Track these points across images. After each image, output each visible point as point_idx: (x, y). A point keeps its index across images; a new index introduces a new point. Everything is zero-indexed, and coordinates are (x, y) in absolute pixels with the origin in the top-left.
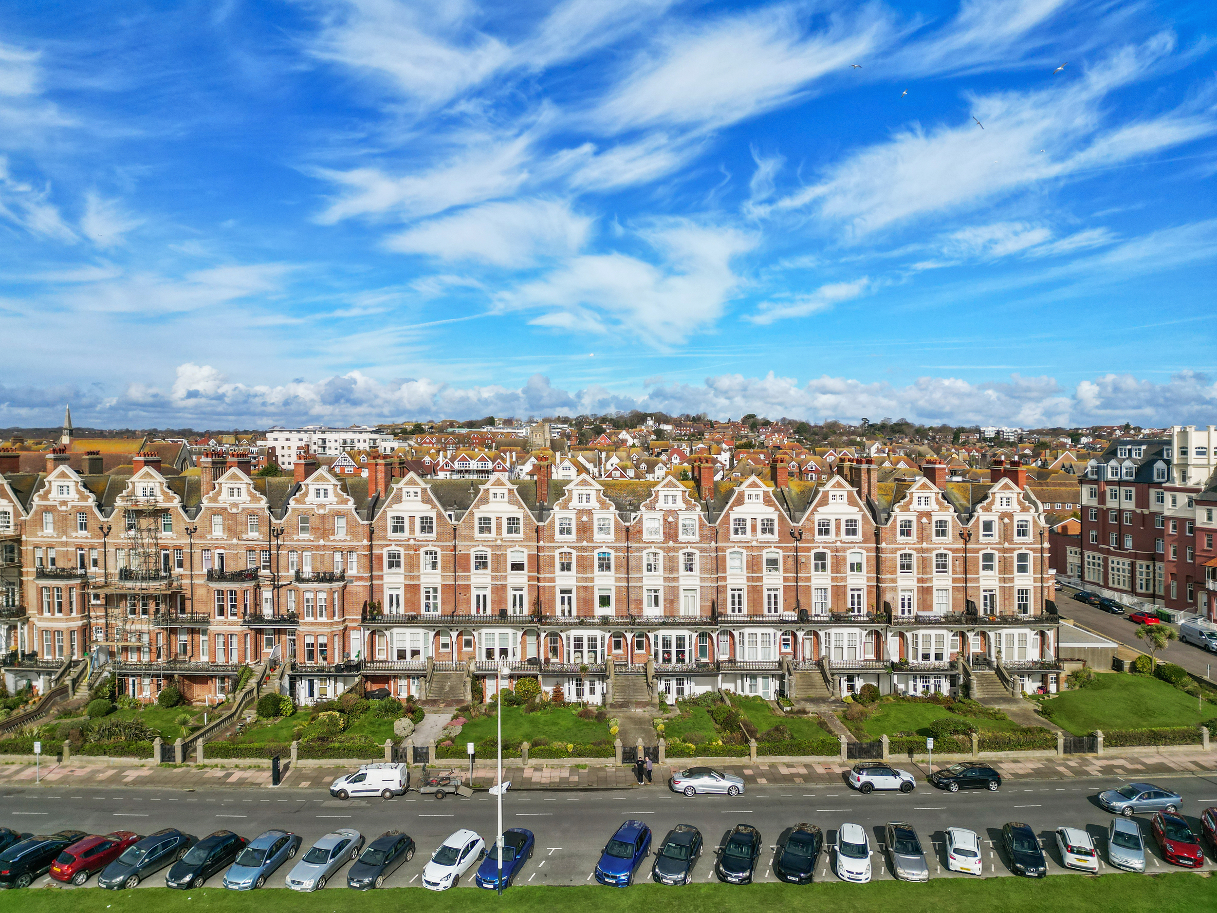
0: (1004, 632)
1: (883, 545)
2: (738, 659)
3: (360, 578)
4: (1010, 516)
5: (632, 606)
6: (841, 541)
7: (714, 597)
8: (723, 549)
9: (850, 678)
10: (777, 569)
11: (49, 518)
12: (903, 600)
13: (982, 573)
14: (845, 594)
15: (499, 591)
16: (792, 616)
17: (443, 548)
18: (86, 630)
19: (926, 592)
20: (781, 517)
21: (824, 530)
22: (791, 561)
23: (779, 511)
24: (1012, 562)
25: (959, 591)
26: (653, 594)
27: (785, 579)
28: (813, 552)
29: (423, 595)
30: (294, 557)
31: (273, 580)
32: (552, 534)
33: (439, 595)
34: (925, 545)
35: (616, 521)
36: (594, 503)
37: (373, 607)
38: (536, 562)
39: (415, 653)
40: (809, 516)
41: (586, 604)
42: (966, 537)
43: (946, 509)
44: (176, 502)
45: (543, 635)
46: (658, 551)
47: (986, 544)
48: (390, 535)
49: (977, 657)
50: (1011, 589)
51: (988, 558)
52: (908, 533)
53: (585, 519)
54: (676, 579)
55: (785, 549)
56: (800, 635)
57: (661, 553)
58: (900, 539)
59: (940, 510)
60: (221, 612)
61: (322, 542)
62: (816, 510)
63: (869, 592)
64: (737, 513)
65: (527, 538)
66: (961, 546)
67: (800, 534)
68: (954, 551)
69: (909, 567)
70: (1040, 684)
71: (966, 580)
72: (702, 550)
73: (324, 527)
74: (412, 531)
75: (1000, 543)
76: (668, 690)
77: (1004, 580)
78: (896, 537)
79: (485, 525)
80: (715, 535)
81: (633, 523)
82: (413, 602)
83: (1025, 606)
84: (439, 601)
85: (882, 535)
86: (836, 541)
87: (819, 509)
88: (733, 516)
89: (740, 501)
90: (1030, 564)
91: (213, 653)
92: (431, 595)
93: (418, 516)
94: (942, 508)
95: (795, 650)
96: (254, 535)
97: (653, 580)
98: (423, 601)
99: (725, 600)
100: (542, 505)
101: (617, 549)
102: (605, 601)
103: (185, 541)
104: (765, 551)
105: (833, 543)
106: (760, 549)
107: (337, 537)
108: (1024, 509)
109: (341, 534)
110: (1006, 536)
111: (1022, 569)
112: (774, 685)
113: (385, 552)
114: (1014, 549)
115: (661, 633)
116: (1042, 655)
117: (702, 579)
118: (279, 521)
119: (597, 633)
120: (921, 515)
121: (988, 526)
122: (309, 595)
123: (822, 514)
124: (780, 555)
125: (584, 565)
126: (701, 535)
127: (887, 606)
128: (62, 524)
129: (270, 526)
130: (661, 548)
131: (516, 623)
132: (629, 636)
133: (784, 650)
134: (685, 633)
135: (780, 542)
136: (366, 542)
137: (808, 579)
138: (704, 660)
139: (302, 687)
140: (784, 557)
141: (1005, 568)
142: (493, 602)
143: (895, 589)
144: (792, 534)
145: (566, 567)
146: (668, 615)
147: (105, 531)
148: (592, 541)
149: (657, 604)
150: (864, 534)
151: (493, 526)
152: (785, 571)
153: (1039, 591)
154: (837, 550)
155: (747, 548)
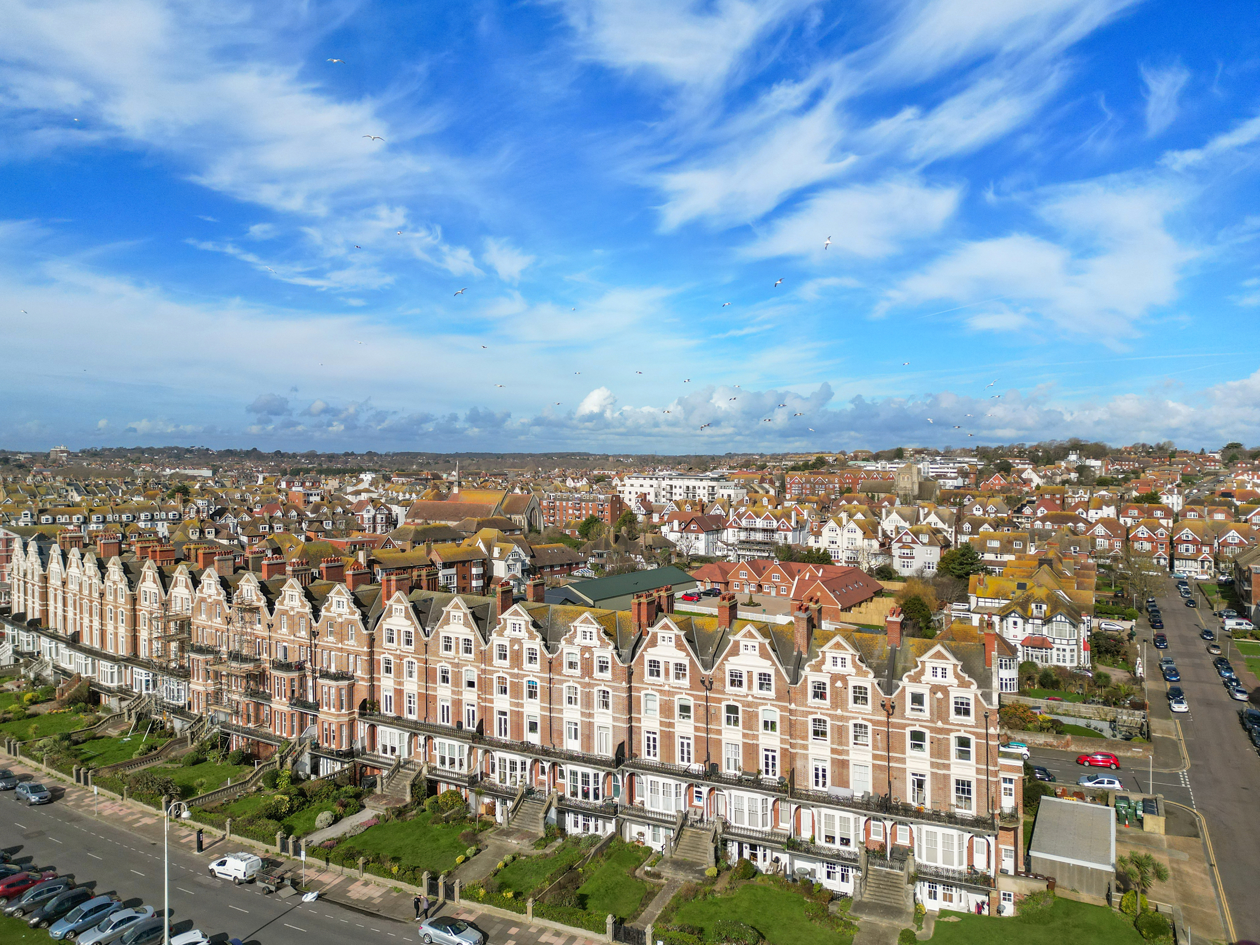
0: (925, 828)
1: (794, 706)
2: (646, 806)
3: (363, 679)
4: (946, 690)
5: (555, 735)
6: (752, 696)
7: (624, 737)
8: (637, 689)
10: (689, 717)
11: (203, 606)
12: (817, 769)
13: (910, 752)
14: (759, 753)
17: (418, 660)
19: (842, 765)
20: (692, 663)
21: (736, 681)
22: (702, 711)
23: (690, 657)
24: (948, 745)
25: (881, 770)
26: (573, 727)
27: (697, 729)
28: (725, 703)
29: (406, 699)
30: (325, 655)
31: (313, 672)
32: (492, 659)
33: (416, 700)
35: (542, 653)
36: (524, 633)
37: (373, 704)
38: (481, 683)
39: (392, 750)
40: (720, 665)
41: (518, 728)
42: (889, 709)
43: (865, 674)
44: (263, 602)
45: (479, 752)
46: (576, 685)
47: (915, 719)
48: (385, 644)
50: (946, 777)
51: (919, 736)
52: (822, 696)
53: (517, 647)
54: (592, 715)
55: (696, 697)
56: (705, 790)
57: (579, 689)
58: (813, 701)
59: (857, 674)
61: (340, 645)
62: (727, 660)
63: (783, 755)
64: (651, 653)
65: (476, 660)
66: (883, 718)
67: (711, 683)
68: (874, 723)
69: (823, 734)
71: (889, 759)
72: (615, 689)
73: (342, 633)
74: (399, 643)
75: (932, 721)
77: (936, 765)
78: (807, 700)
79: (448, 643)
80: (630, 674)
81: (555, 655)
82: (400, 706)
83: (966, 800)
84: (417, 707)
85: (794, 695)
86: (748, 695)
87: (729, 659)
88: (647, 658)
89: (653, 642)
90: (973, 750)
91: (274, 726)
92: (412, 700)
93: (403, 630)
94: (860, 673)
95: (704, 805)
96: (303, 633)
97: (571, 714)
98: (406, 705)
99: (639, 742)
101: (542, 679)
103: (266, 634)
104: (677, 697)
105: (744, 696)
106: (673, 694)
107: (350, 643)
108: (963, 684)
109: (353, 641)
110: (940, 712)
111: (963, 755)
113: (382, 658)
114: (951, 731)
117: (615, 719)
118: (316, 625)
119: (518, 758)
120: (835, 678)
121: (917, 699)
123: (733, 664)
124: (691, 702)
125: (517, 691)
126: (613, 674)
128: (210, 611)
129: (311, 628)
130: (579, 683)
132: (547, 765)
133: (696, 802)
134: (591, 771)
135: (691, 688)
136: (366, 649)
137: (720, 732)
138: (616, 800)
139: (322, 764)
140: (695, 705)
141: (940, 751)
142: (453, 715)
143: (806, 757)
144: (703, 682)
145: (502, 690)
146: (582, 751)
148: (522, 669)
149: (576, 738)
150: (778, 691)
151: (453, 645)
152: (696, 720)
153: (985, 785)
154: (749, 705)
155: (660, 691)
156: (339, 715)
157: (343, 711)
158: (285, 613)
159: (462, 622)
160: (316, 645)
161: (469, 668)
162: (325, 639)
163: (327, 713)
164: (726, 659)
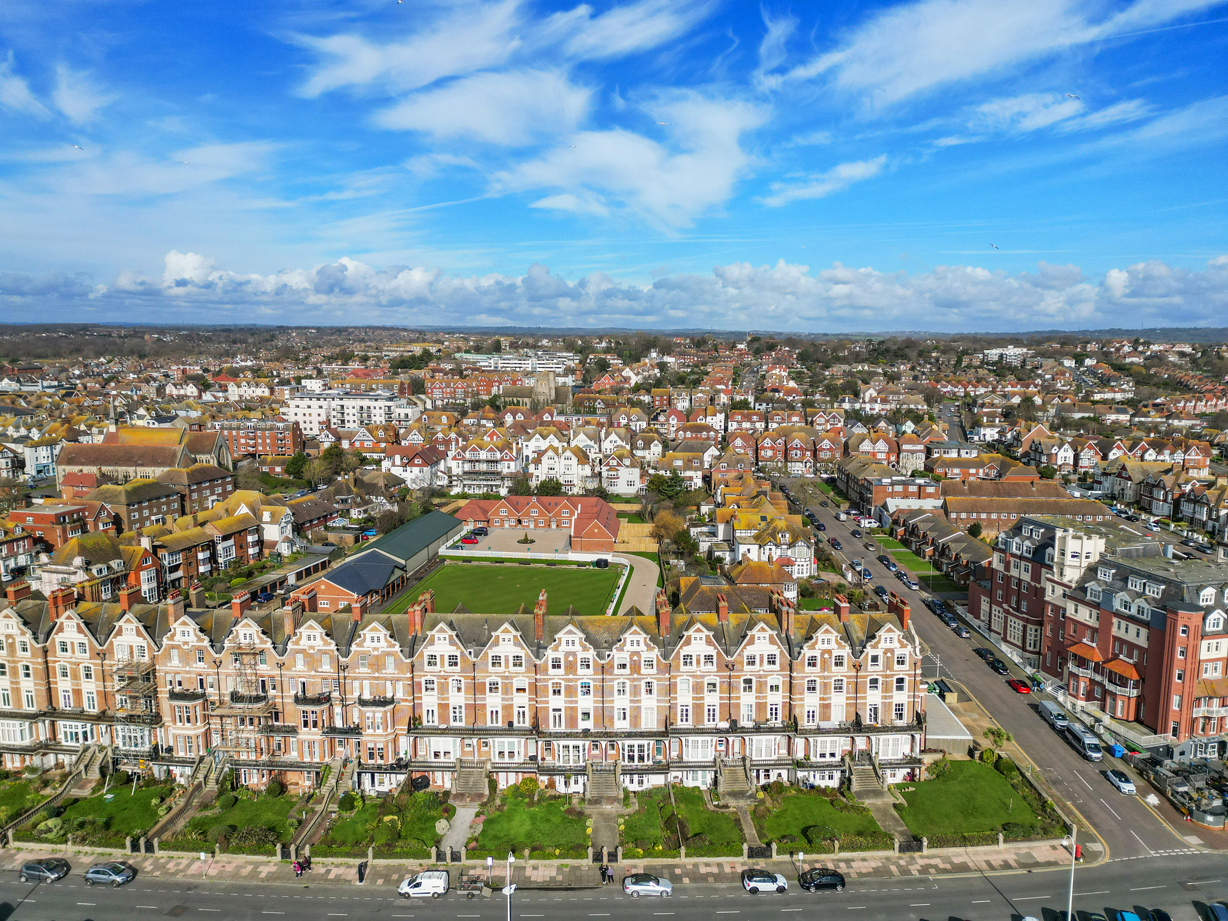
0: (884, 737)
1: (794, 674)
2: (685, 759)
3: (406, 700)
5: (606, 720)
6: (764, 670)
7: (668, 713)
8: (675, 677)
10: (715, 691)
11: (175, 653)
12: (808, 712)
13: (869, 692)
14: (766, 707)
15: (508, 708)
16: (725, 725)
17: (466, 677)
18: (207, 735)
19: (826, 708)
20: (718, 653)
21: (751, 662)
22: (726, 686)
23: (718, 648)
24: (893, 684)
25: (850, 706)
26: (622, 712)
27: (721, 698)
28: (742, 678)
29: (451, 711)
30: (356, 684)
31: (342, 700)
32: (546, 670)
33: (463, 710)
34: (826, 674)
35: (594, 660)
36: (578, 647)
37: (415, 719)
38: (535, 689)
39: (447, 754)
40: (740, 652)
41: (572, 720)
42: (858, 667)
43: (843, 647)
44: (269, 645)
45: (540, 743)
46: (625, 681)
47: (872, 671)
48: (427, 668)
49: (862, 753)
50: (890, 703)
51: (874, 681)
52: (814, 665)
53: (571, 658)
54: (639, 701)
55: (721, 677)
56: (731, 739)
57: (628, 683)
58: (808, 669)
59: (838, 648)
60: (306, 724)
61: (377, 675)
63: (783, 706)
64: (686, 651)
65: (528, 671)
66: (853, 673)
67: (733, 666)
68: (848, 677)
69: (814, 689)
70: (909, 770)
71: (856, 698)
72: (659, 680)
73: (377, 663)
74: (442, 665)
75: (883, 671)
76: (632, 781)
77: (885, 697)
78: (804, 668)
79: (496, 660)
80: (669, 668)
81: (607, 660)
82: (444, 718)
83: (901, 715)
84: (463, 715)
85: (794, 667)
86: (760, 670)
87: (747, 647)
88: (682, 653)
89: (688, 642)
90: (906, 684)
91: (301, 754)
92: (458, 710)
93: (446, 655)
94: (840, 646)
95: (727, 748)
96: (327, 668)
97: (621, 702)
98: (452, 715)
99: (676, 714)
100: (539, 643)
101: (594, 680)
102: (586, 715)
103: (276, 672)
104: (706, 678)
105: (757, 671)
106: (703, 677)
107: (388, 671)
108: (903, 646)
109: (390, 669)
110: (888, 666)
111: (900, 689)
112: (709, 776)
113: (423, 680)
114: (894, 675)
115: (628, 742)
116: (912, 750)
117: (658, 701)
118: (344, 659)
119: (580, 743)
120: (824, 652)
121: (875, 659)
122: (368, 714)
123: (750, 651)
124: (717, 681)
125: (571, 691)
126: (658, 669)
127: (796, 718)
128: (185, 657)
129: (338, 663)
130: (628, 679)
131: (520, 733)
132: (604, 743)
133: (719, 748)
134: (644, 742)
135: (718, 671)
136: (409, 675)
137: (738, 698)
138: (660, 758)
139: (366, 778)
140: (720, 682)
141: (887, 689)
142: (503, 717)
143: (802, 706)
144: (727, 666)
145: (557, 692)
146: (632, 728)
147: (218, 664)
148: (576, 674)
149: (624, 719)
150: (781, 665)
151: (503, 661)
152: (721, 692)
153: (912, 704)
154: (760, 677)
155: (693, 676)
156: (385, 734)
157: (389, 730)
158: (302, 651)
159: (512, 642)
160: (345, 677)
161: (520, 678)
162: (357, 671)
163: (371, 735)
164: (744, 648)
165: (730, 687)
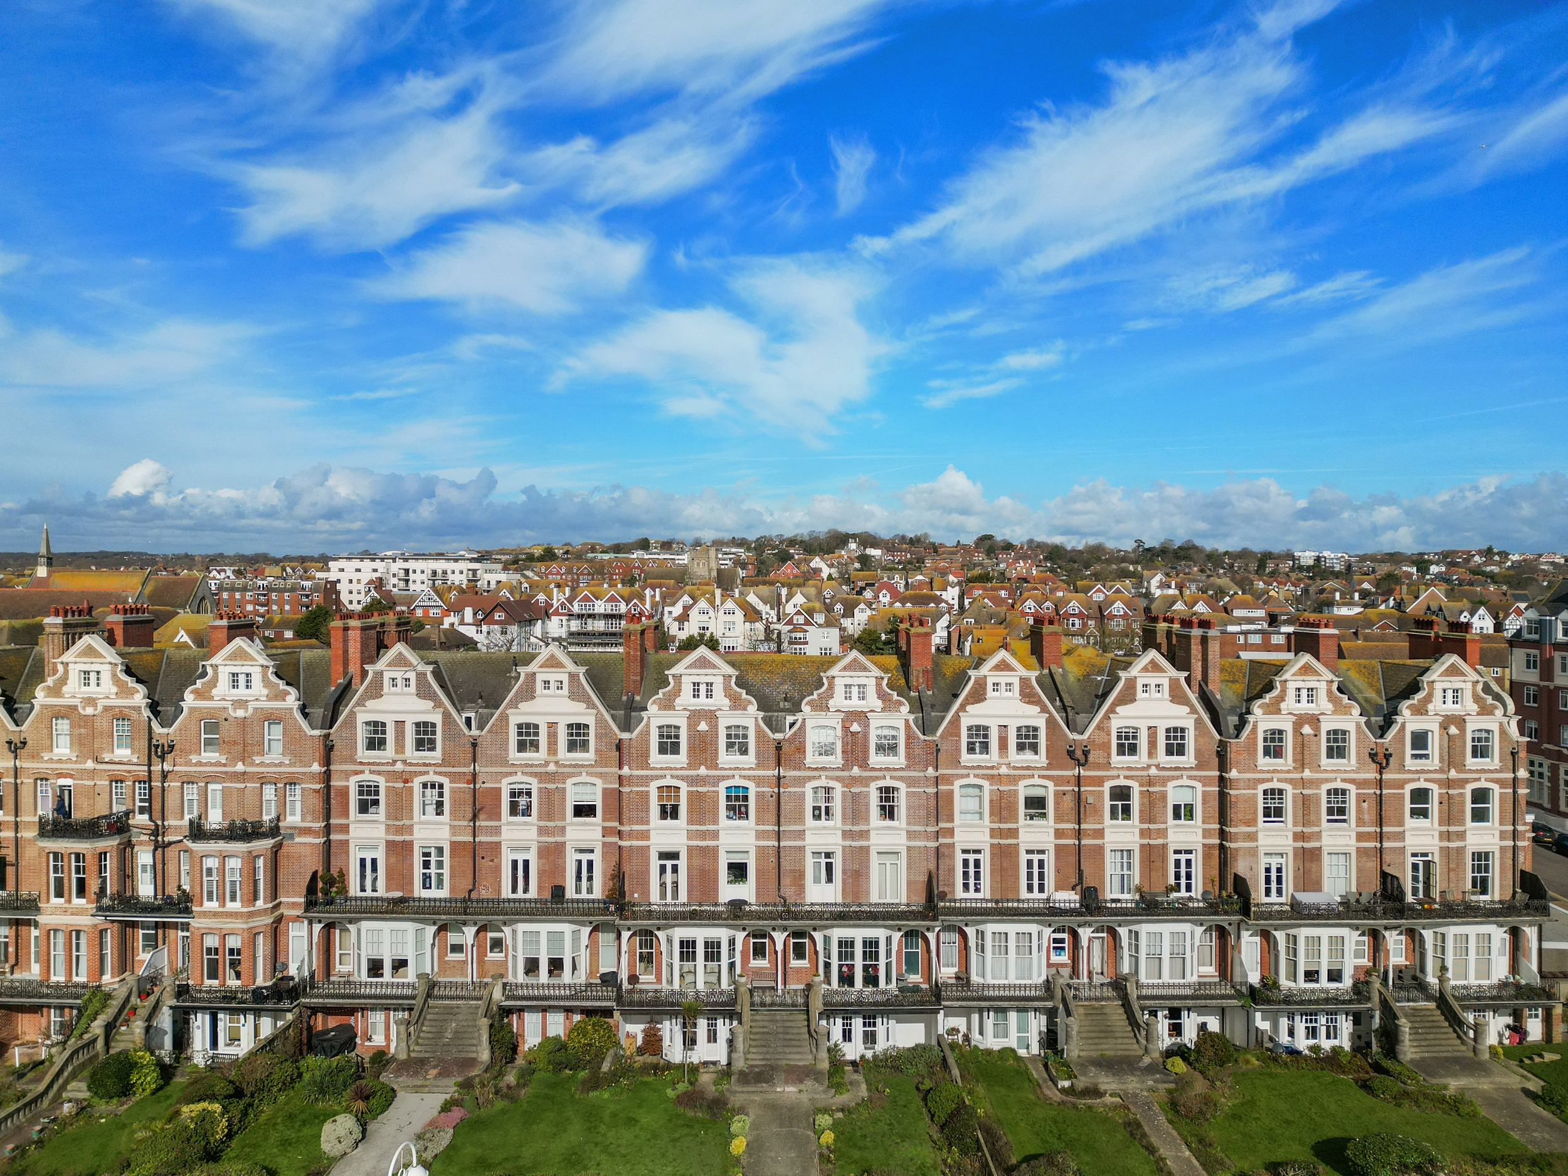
0: (1453, 931)
1: (1233, 774)
2: (975, 978)
3: (307, 831)
4: (1460, 721)
5: (786, 881)
6: (1157, 766)
7: (932, 866)
8: (949, 780)
9: (1175, 1013)
10: (1044, 815)
12: (1268, 870)
13: (1411, 823)
14: (1164, 859)
15: (552, 853)
16: (1069, 898)
17: (453, 777)
19: (1309, 858)
20: (1051, 722)
21: (1128, 747)
22: (1069, 802)
23: (1048, 712)
24: (1463, 803)
25: (1368, 856)
26: (823, 861)
27: (1059, 834)
28: (1108, 785)
29: (418, 860)
30: (192, 793)
31: (155, 832)
32: (646, 755)
33: (446, 858)
34: (1307, 774)
35: (759, 733)
36: (720, 700)
37: (330, 882)
38: (617, 803)
39: (400, 965)
40: (1101, 721)
41: (704, 881)
42: (1381, 760)
43: (1346, 711)
45: (626, 935)
46: (832, 784)
47: (1417, 771)
48: (362, 753)
49: (1400, 972)
50: (1461, 851)
51: (1420, 795)
52: (1278, 753)
53: (703, 726)
54: (864, 835)
55: (1057, 781)
56: (1085, 933)
57: (838, 789)
58: (1263, 762)
59: (1335, 712)
61: (240, 767)
62: (1114, 712)
63: (1206, 856)
64: (974, 715)
65: (601, 761)
66: (1372, 775)
67: (1086, 753)
68: (1359, 784)
69: (1279, 812)
70: (1509, 1020)
71: (1381, 837)
72: (910, 782)
73: (244, 741)
74: (400, 746)
75: (1441, 771)
76: (847, 1035)
77: (1447, 836)
78: (1255, 759)
79: (528, 737)
80: (934, 754)
81: (789, 733)
82: (399, 875)
83: (1484, 880)
84: (446, 871)
85: (1232, 755)
86: (1149, 766)
87: (1118, 709)
88: (966, 722)
89: (978, 695)
90: (1494, 806)
91: (48, 965)
92: (433, 859)
93: (410, 721)
94: (1339, 709)
95: (1075, 959)
96: (123, 753)
97: (823, 837)
98: (418, 871)
99: (951, 870)
100: (631, 701)
101: (759, 781)
102: (738, 871)
103: (6, 763)
104: (1022, 783)
105: (1143, 769)
106: (1014, 780)
107: (267, 759)
108: (1485, 711)
109: (274, 753)
110: (1452, 758)
111: (1480, 816)
112: (1037, 1024)
113: (352, 784)
114: (1467, 781)
115: (838, 933)
116: (1514, 968)
117: (911, 835)
118: (165, 730)
119: (722, 934)
120: (1300, 721)
121: (1420, 740)
122: (212, 863)
123: (1124, 717)
124: (1050, 791)
125: (702, 809)
126: (908, 756)
127: (1241, 885)
129: (150, 739)
130: (837, 779)
131: (580, 912)
132: (779, 937)
133: (1055, 959)
134: (879, 933)
135: (1050, 767)
136: (316, 768)
137: (1100, 833)
138: (915, 979)
139: (200, 1025)
140: (1056, 793)
141: (1450, 816)
142: (541, 873)
143: (1253, 853)
144: (1071, 754)
145: (670, 812)
146: (849, 900)
148: (715, 767)
149: (830, 879)
150: (1198, 754)
151: (543, 739)
152: (1058, 818)
153: (1510, 854)
154: (1150, 781)
155: (991, 778)
156: (251, 915)
157: (260, 904)
158: (67, 712)
159: (565, 691)
160: (165, 776)
161: (584, 778)
162: (194, 758)
163: (215, 914)
164: (1112, 710)
165: (1080, 808)
